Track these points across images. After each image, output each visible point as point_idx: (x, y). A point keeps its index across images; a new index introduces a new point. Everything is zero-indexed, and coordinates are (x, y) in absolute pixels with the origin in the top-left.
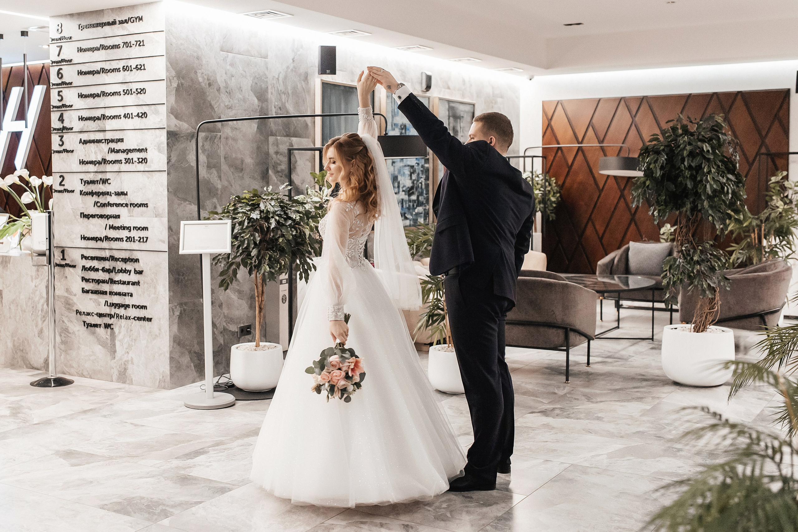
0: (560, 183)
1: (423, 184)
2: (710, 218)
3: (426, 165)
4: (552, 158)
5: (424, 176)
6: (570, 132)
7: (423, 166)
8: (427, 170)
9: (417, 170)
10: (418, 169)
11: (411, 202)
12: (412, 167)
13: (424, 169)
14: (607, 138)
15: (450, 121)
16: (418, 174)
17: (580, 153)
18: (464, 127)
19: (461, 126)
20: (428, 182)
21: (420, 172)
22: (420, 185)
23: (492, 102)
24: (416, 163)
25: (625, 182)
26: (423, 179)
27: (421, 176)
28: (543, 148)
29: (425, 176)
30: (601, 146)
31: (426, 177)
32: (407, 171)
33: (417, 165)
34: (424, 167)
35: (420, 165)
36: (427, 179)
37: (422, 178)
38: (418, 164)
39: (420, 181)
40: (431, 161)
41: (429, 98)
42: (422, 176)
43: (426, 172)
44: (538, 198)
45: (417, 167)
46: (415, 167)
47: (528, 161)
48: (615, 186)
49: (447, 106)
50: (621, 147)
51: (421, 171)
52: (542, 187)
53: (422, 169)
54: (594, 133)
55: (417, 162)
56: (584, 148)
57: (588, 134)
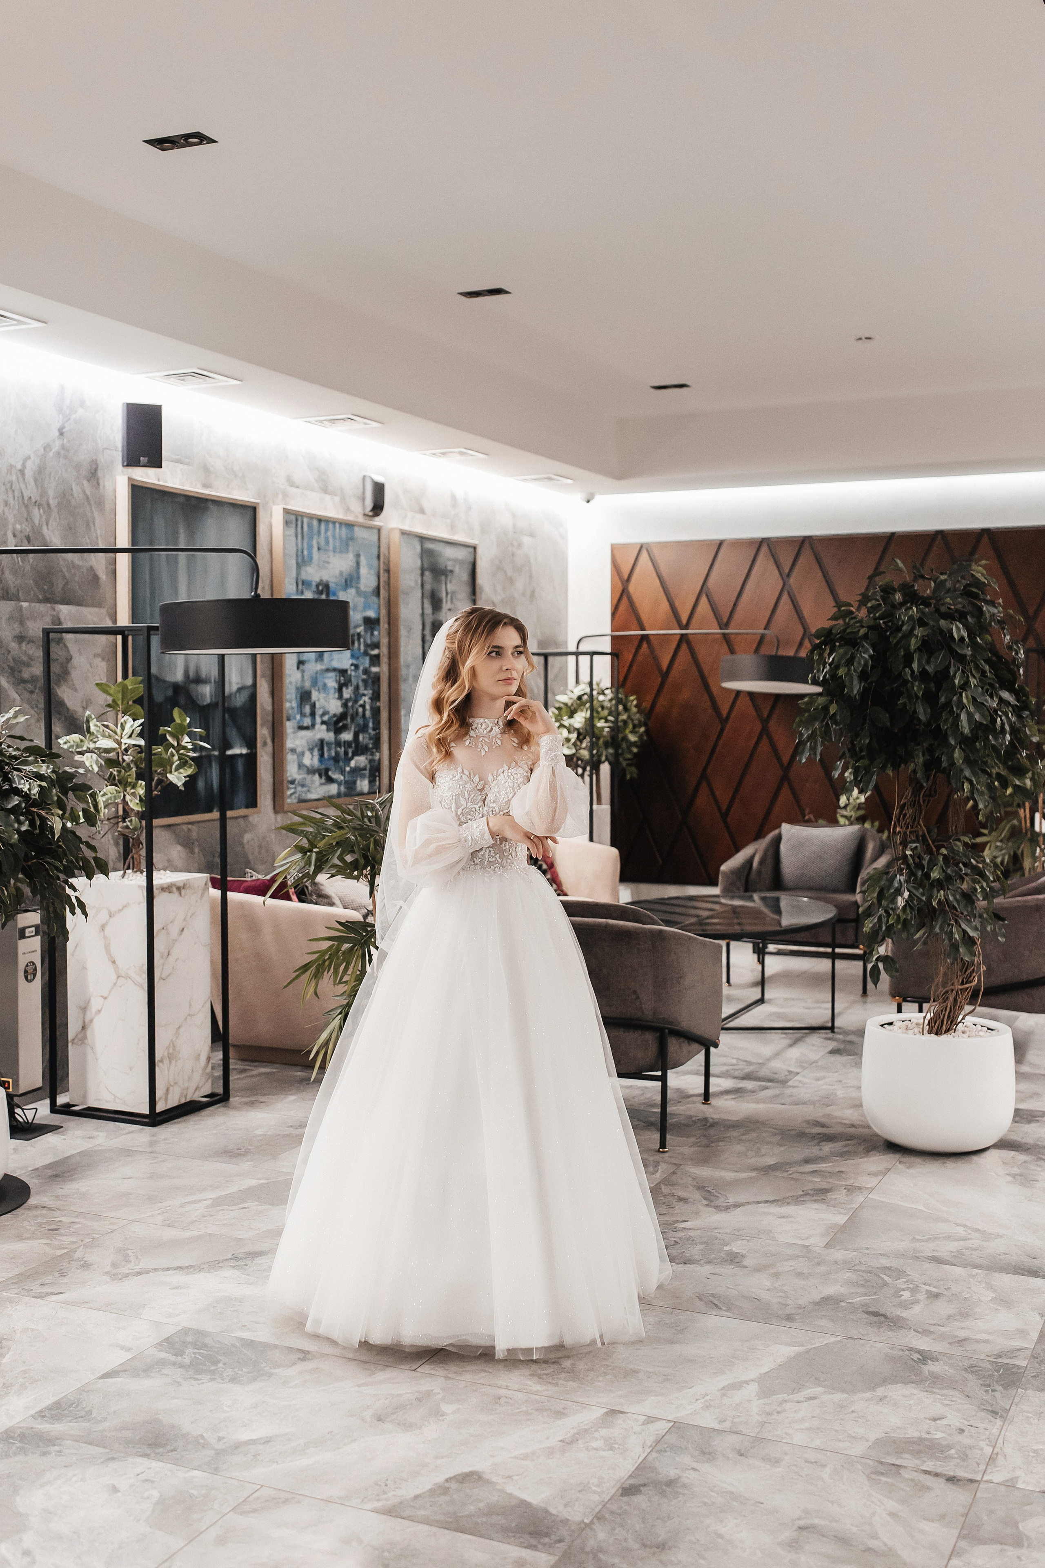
0: (646, 705)
1: (368, 707)
2: (966, 786)
3: (375, 669)
4: (631, 657)
5: (369, 692)
6: (665, 606)
7: (366, 671)
8: (376, 679)
9: (353, 679)
10: (357, 677)
11: (340, 747)
12: (343, 672)
13: (369, 676)
14: (736, 617)
15: (425, 578)
16: (357, 688)
17: (684, 647)
18: (454, 593)
19: (449, 590)
20: (378, 704)
21: (361, 684)
22: (361, 710)
23: (512, 545)
24: (352, 665)
25: (769, 704)
26: (366, 699)
27: (362, 690)
28: (614, 638)
29: (371, 692)
30: (724, 635)
31: (373, 694)
32: (331, 682)
33: (353, 668)
34: (370, 672)
35: (361, 668)
36: (376, 697)
37: (364, 695)
38: (356, 667)
39: (361, 702)
40: (384, 660)
41: (379, 530)
42: (366, 692)
43: (373, 683)
44: (604, 737)
45: (353, 673)
46: (349, 672)
47: (584, 660)
48: (753, 713)
49: (418, 548)
50: (763, 637)
51: (363, 680)
52: (610, 714)
53: (365, 677)
54: (709, 608)
55: (355, 662)
56: (691, 637)
57: (700, 608)
